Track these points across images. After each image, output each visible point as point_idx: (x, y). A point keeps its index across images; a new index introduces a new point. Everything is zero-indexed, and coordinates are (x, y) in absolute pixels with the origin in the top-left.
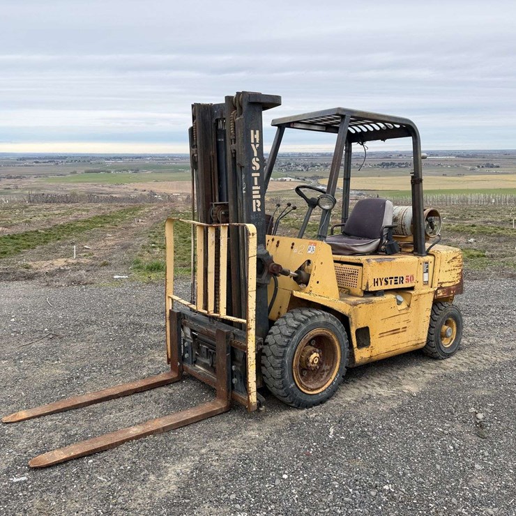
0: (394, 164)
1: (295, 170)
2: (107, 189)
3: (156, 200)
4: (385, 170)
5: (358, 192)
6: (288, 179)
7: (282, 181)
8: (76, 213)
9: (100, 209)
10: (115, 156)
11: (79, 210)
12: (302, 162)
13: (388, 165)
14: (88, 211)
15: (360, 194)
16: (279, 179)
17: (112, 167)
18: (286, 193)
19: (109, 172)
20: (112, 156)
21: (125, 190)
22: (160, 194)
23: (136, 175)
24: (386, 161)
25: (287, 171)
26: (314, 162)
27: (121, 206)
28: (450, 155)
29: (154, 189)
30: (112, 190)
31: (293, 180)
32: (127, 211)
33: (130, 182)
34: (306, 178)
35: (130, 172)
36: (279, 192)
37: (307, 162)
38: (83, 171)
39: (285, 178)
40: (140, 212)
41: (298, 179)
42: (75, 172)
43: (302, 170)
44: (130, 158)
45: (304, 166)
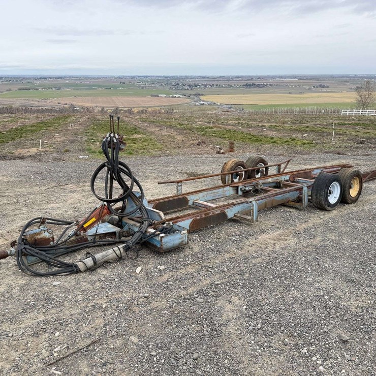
0: (255, 84)
1: (183, 89)
2: (36, 103)
3: (78, 111)
4: (248, 89)
5: (229, 106)
6: (177, 96)
7: (173, 97)
8: (21, 121)
9: (37, 117)
10: (41, 76)
11: (22, 118)
12: (187, 82)
13: (250, 85)
14: (29, 119)
15: (230, 108)
16: (171, 96)
17: (40, 86)
18: (176, 107)
19: (37, 89)
20: (39, 77)
21: (51, 104)
22: (79, 107)
23: (59, 91)
24: (249, 82)
25: (176, 89)
26: (196, 83)
27: (53, 116)
28: (294, 78)
29: (74, 103)
30: (40, 104)
31: (181, 96)
32: (59, 119)
33: (54, 98)
34: (190, 95)
35: (54, 89)
36: (171, 106)
37: (191, 83)
38: (17, 89)
39: (175, 95)
40: (69, 120)
41: (185, 96)
42: (10, 90)
43: (188, 89)
44: (53, 78)
45: (189, 85)
